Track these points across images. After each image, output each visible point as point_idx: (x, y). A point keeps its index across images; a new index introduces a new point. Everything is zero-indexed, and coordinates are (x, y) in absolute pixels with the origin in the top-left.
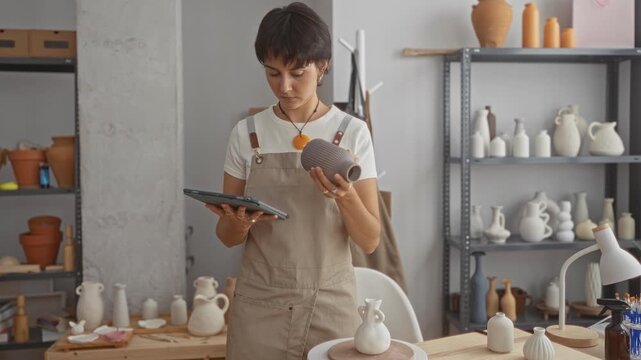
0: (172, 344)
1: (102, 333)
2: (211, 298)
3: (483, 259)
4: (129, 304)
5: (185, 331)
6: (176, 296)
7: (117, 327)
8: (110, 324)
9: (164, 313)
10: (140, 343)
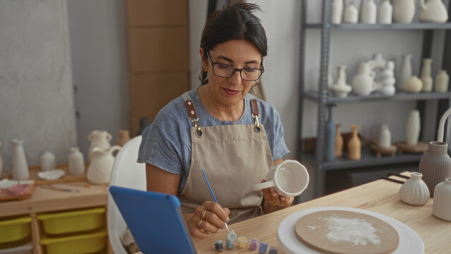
0: (74, 194)
1: (4, 187)
2: (108, 150)
3: (334, 110)
4: (27, 157)
5: (85, 181)
6: (73, 149)
7: (18, 180)
8: (10, 177)
9: (62, 164)
10: (43, 195)
